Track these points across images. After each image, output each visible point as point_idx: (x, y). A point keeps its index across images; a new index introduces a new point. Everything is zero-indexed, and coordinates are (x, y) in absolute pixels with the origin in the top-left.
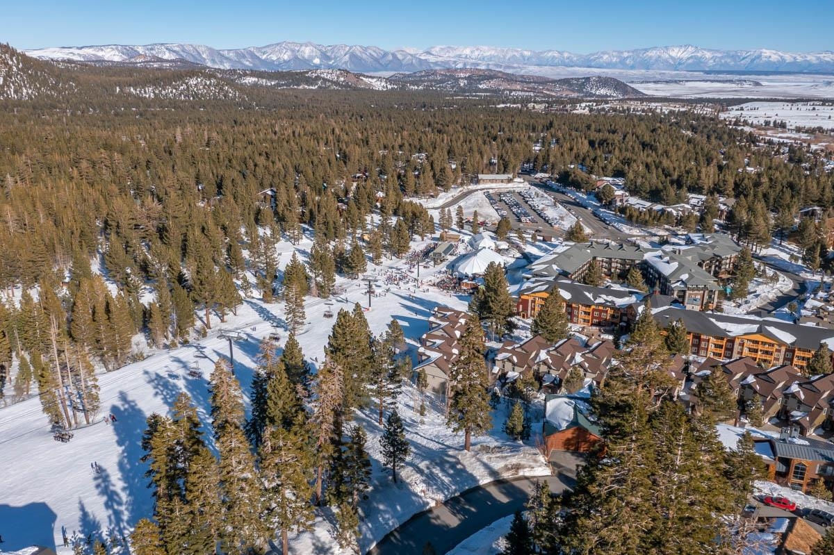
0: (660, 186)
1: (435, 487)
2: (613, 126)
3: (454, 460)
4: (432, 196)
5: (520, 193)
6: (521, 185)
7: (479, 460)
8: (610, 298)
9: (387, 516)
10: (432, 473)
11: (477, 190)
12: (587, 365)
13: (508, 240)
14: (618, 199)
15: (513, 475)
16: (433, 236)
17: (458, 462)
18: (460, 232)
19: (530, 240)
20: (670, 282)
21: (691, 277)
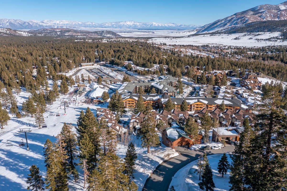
0: (145, 63)
1: (147, 168)
2: (119, 46)
3: (147, 158)
4: (67, 72)
5: (98, 69)
6: (97, 66)
7: (155, 156)
8: (151, 98)
9: (139, 183)
10: (142, 164)
11: (82, 69)
12: (161, 119)
13: (102, 84)
14: (133, 68)
15: (168, 158)
16: (75, 86)
17: (149, 158)
18: (83, 83)
19: (110, 84)
20: (162, 91)
21: (168, 89)
